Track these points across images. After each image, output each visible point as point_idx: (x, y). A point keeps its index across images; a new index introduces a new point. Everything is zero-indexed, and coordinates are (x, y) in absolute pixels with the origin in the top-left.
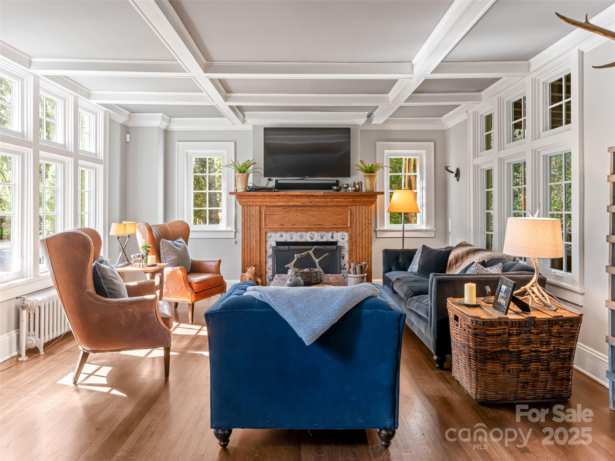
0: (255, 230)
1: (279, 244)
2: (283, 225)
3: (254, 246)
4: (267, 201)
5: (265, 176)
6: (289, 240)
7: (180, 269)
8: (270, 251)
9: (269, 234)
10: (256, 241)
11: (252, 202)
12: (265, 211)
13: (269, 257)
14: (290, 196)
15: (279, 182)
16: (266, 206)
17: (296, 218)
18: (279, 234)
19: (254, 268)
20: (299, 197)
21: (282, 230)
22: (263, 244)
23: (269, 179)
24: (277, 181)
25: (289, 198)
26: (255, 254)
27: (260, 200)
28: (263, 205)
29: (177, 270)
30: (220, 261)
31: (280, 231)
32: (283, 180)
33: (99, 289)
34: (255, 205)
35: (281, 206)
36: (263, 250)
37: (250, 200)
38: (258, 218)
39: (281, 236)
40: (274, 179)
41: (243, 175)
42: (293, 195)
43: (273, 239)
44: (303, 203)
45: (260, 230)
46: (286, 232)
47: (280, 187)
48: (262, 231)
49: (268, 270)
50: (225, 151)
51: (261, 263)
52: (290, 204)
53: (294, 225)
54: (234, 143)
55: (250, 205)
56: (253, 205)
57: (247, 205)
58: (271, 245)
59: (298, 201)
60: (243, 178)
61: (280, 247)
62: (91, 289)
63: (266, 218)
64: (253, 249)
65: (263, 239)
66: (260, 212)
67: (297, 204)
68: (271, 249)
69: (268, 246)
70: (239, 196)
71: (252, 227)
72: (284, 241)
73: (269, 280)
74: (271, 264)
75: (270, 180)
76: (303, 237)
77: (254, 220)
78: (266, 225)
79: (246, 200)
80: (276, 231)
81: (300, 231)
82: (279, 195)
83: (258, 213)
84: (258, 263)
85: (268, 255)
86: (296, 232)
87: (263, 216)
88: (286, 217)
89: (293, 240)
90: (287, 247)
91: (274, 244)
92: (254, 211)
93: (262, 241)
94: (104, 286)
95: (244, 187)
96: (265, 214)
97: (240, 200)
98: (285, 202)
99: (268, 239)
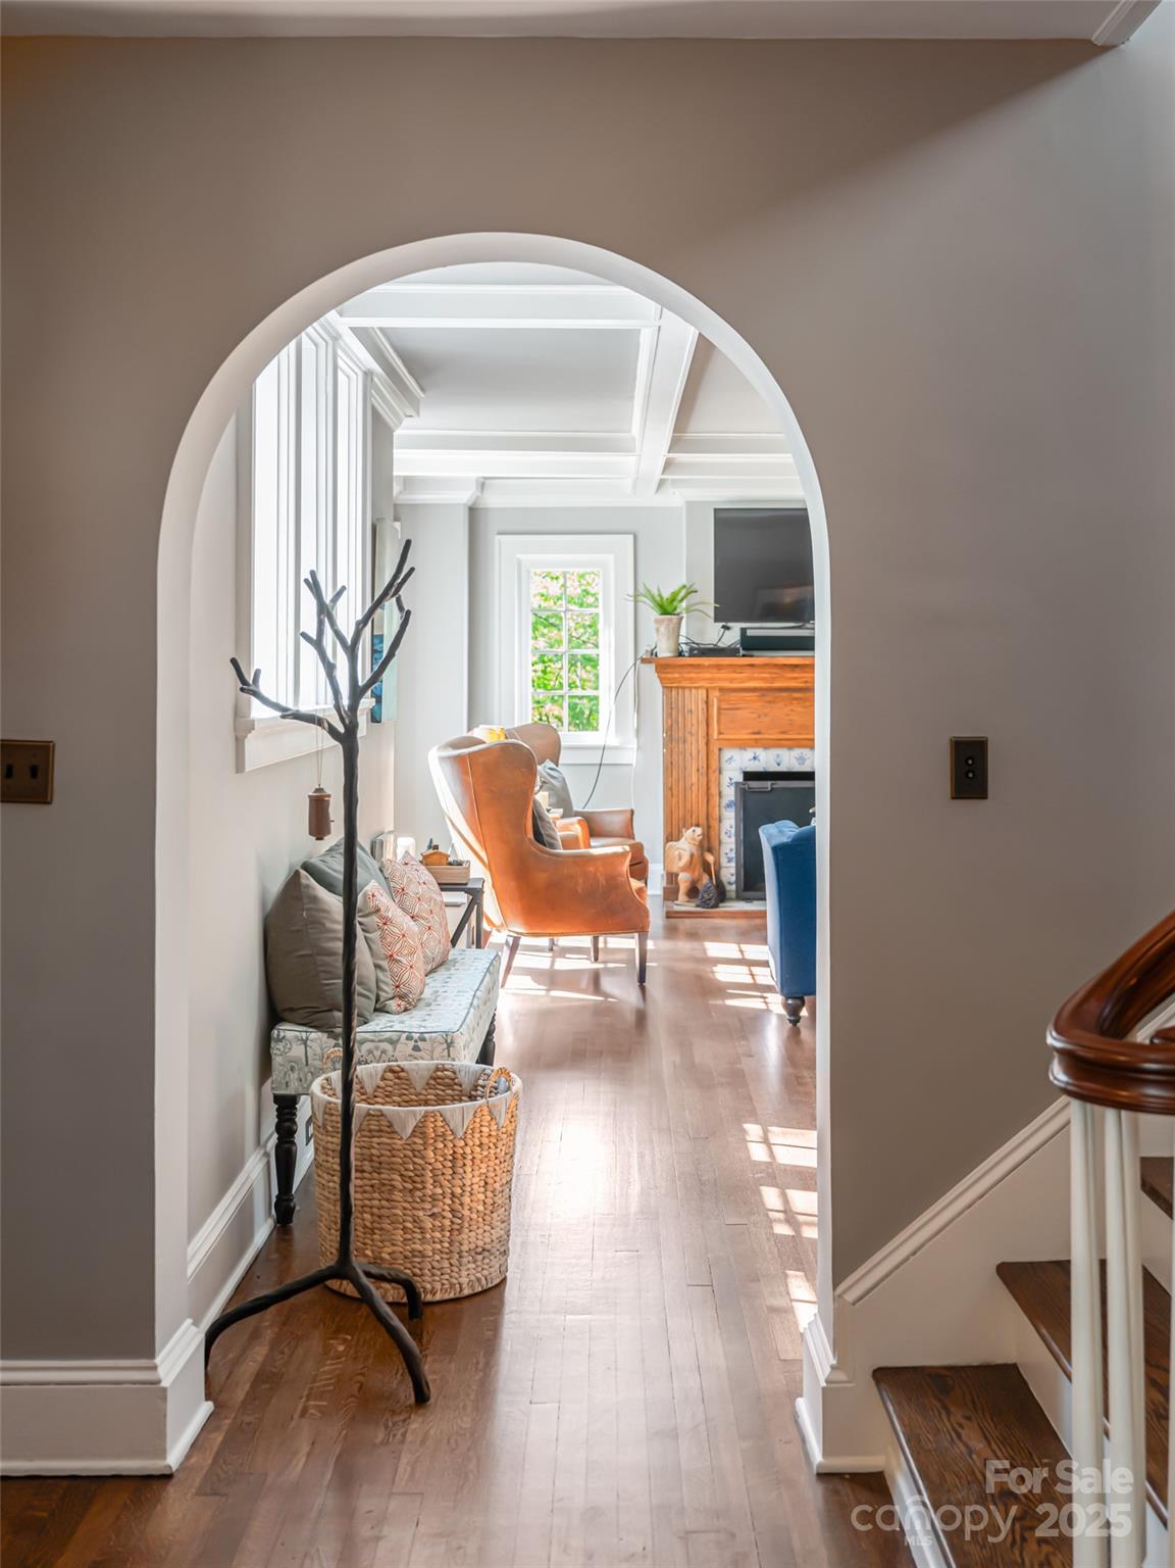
0: (695, 745)
1: (749, 776)
2: (758, 733)
3: (694, 779)
4: (725, 679)
5: (717, 620)
6: (774, 768)
7: (579, 822)
8: (730, 794)
9: (727, 754)
10: (698, 770)
11: (691, 679)
12: (719, 701)
13: (728, 806)
14: (776, 666)
15: (749, 633)
16: (721, 690)
17: (791, 717)
18: (749, 753)
19: (699, 831)
20: (797, 669)
21: (756, 743)
22: (713, 777)
23: (723, 627)
24: (743, 631)
25: (776, 671)
26: (696, 797)
27: (708, 675)
28: (714, 688)
29: (572, 824)
30: (632, 812)
31: (752, 746)
32: (758, 629)
33: (538, 836)
34: (695, 688)
35: (754, 690)
36: (714, 790)
37: (686, 675)
38: (702, 717)
39: (755, 758)
40: (736, 627)
41: (671, 620)
42: (785, 665)
43: (736, 763)
44: (806, 682)
45: (707, 744)
46: (766, 747)
47: (750, 645)
48: (711, 747)
49: (724, 837)
50: (611, 557)
51: (710, 819)
52: (777, 684)
53: (784, 733)
54: (631, 537)
55: (684, 688)
56: (690, 688)
57: (678, 688)
58: (731, 779)
59: (795, 678)
60: (671, 626)
61: (754, 784)
62: (531, 835)
63: (722, 717)
64: (691, 788)
65: (714, 765)
66: (707, 702)
67: (793, 684)
68: (733, 788)
69: (725, 780)
70: (662, 667)
71: (688, 736)
72: (761, 770)
73: (726, 860)
74: (733, 822)
75: (728, 628)
76: (805, 760)
77: (694, 722)
78: (720, 733)
79: (677, 675)
80: (742, 745)
81: (799, 746)
82: (752, 665)
83: (702, 705)
84: (703, 820)
85: (725, 801)
86: (790, 748)
87: (713, 711)
88: (766, 715)
89: (783, 768)
90: (768, 784)
91: (740, 778)
92: (694, 699)
93: (711, 770)
94: (543, 832)
95: (673, 647)
96: (719, 709)
97: (663, 675)
98: (764, 679)
99: (725, 765)
